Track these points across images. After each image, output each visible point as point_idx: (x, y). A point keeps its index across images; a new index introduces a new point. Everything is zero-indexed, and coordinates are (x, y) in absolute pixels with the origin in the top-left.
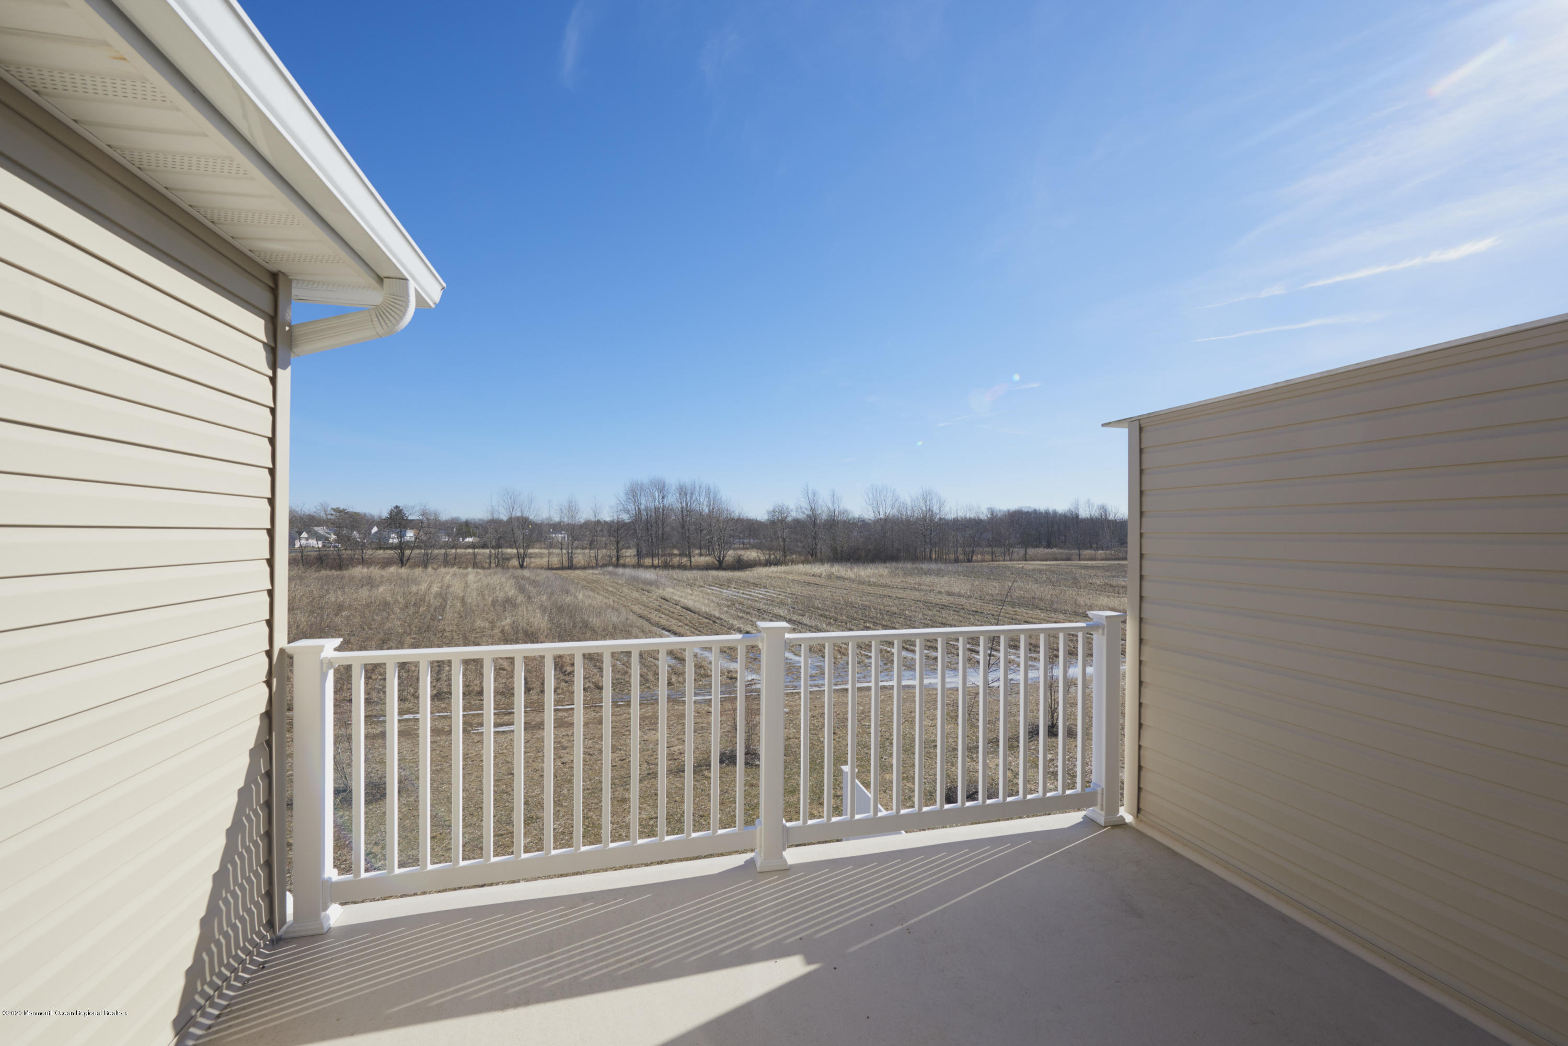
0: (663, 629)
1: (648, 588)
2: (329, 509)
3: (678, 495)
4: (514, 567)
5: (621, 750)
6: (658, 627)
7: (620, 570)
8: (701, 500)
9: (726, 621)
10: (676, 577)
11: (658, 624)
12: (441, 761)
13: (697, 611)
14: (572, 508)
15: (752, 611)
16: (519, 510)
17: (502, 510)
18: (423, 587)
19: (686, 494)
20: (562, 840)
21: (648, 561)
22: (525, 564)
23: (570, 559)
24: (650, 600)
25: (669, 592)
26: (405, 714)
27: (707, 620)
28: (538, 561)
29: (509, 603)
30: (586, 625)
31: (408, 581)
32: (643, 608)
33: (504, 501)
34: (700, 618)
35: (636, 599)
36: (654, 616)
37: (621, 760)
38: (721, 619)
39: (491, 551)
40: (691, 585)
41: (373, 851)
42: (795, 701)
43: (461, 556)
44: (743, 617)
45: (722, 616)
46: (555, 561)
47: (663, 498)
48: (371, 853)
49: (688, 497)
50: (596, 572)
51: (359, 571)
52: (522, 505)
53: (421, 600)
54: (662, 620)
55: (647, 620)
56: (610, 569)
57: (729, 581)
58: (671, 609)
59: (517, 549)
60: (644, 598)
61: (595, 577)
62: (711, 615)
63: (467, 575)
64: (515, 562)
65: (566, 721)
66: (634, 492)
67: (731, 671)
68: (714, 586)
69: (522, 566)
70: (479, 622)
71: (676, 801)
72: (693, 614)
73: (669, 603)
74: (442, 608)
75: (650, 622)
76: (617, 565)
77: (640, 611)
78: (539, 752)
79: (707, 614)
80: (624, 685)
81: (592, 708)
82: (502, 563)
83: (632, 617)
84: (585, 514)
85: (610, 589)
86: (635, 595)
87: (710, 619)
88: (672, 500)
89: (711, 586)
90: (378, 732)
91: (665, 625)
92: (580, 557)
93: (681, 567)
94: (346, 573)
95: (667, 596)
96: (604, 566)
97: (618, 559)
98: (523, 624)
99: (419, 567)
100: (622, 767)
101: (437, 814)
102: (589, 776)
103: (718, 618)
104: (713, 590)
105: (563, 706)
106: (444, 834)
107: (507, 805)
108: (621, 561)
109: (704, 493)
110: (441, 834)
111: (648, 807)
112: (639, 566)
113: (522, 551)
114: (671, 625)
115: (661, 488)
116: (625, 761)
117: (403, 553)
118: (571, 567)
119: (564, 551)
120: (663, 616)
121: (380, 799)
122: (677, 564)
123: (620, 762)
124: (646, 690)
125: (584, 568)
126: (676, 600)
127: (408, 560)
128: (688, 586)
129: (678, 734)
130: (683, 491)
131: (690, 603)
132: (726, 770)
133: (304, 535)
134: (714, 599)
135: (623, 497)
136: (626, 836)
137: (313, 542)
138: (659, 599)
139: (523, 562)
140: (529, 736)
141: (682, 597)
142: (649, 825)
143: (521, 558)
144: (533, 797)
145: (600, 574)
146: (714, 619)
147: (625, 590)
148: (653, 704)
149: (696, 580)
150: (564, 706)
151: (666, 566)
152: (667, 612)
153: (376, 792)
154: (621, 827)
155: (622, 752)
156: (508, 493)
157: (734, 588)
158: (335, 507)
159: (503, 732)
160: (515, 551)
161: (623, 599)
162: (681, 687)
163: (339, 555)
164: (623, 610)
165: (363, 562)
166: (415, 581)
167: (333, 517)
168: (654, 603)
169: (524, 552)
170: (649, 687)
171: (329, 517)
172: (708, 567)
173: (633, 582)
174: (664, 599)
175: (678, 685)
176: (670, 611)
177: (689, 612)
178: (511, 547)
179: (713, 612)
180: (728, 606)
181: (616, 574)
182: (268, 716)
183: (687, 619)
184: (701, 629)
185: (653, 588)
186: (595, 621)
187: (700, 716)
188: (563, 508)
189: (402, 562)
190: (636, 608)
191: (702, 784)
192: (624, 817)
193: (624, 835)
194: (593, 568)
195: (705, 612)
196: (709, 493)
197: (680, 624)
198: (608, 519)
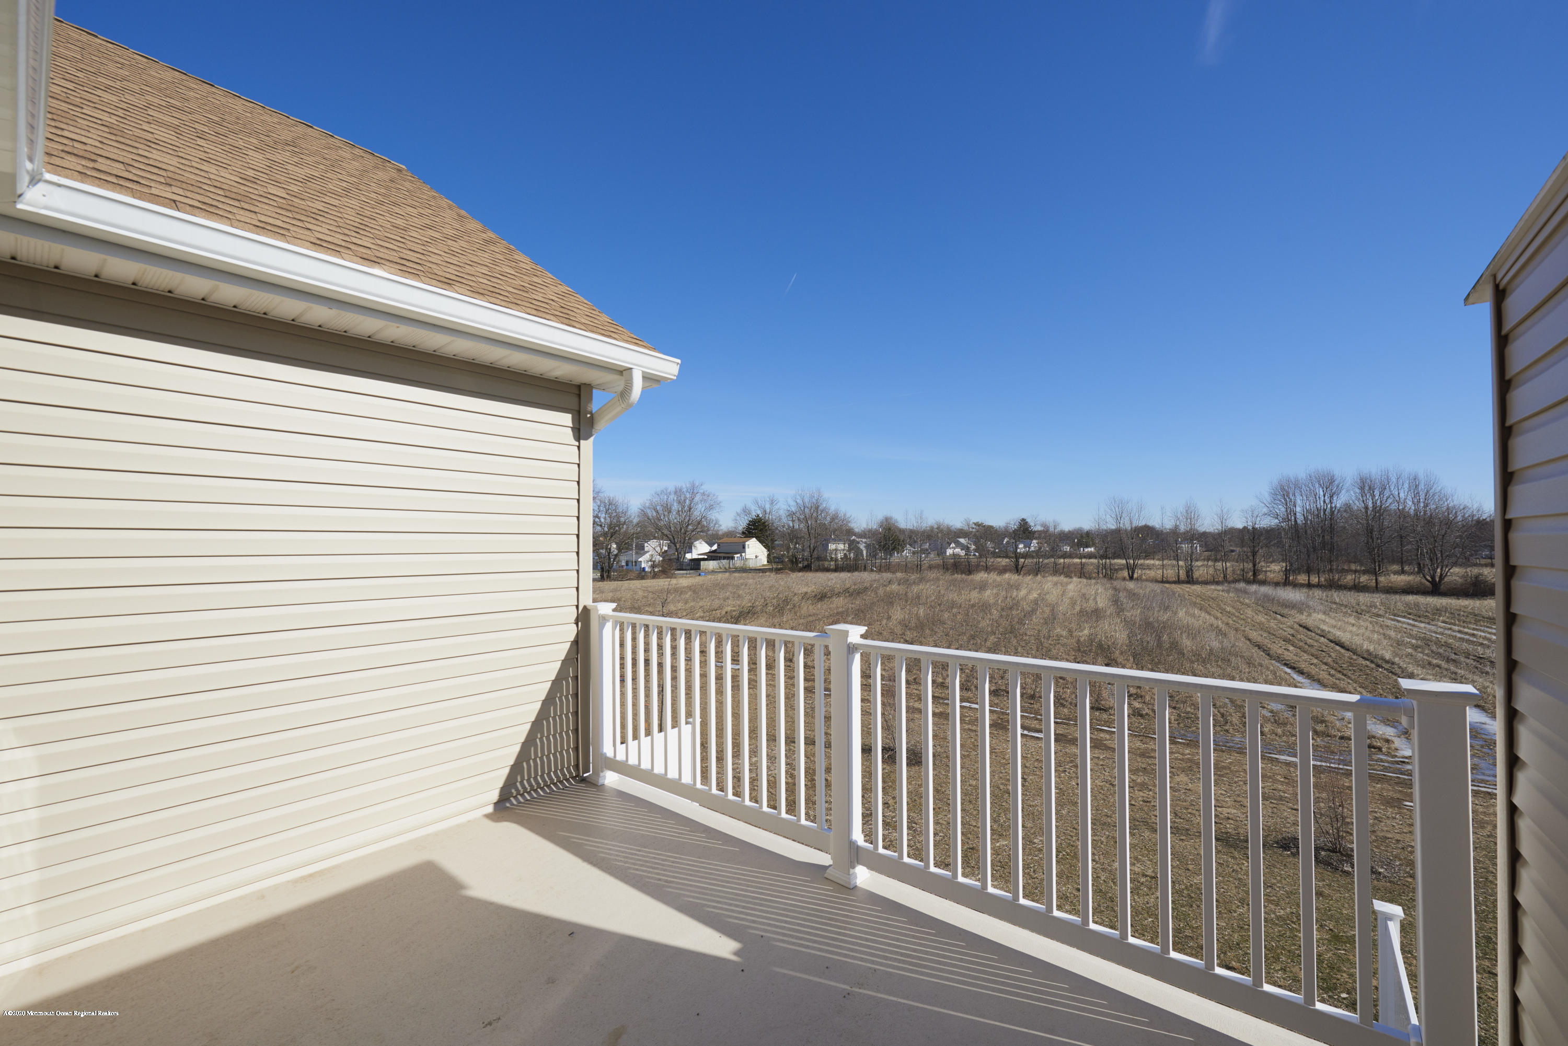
0: (1286, 665)
1: (1285, 611)
2: (971, 523)
3: (1358, 491)
4: (1124, 579)
5: (1151, 790)
6: (1278, 662)
7: (1254, 588)
8: (1402, 495)
9: (1400, 667)
10: (1337, 600)
11: (1279, 657)
12: (971, 748)
13: (1354, 647)
14: (1190, 514)
15: (1462, 659)
16: (1127, 519)
17: (1109, 519)
18: (1023, 593)
19: (1371, 489)
20: (1036, 856)
21: (1302, 578)
22: (1135, 576)
23: (1189, 572)
24: (1281, 626)
25: (1317, 619)
26: (965, 702)
27: (1364, 662)
28: (1151, 573)
29: (1097, 614)
30: (1174, 645)
31: (1011, 586)
32: (1265, 635)
33: (1111, 510)
34: (1355, 657)
35: (1260, 623)
36: (1277, 648)
37: (1144, 801)
38: (1393, 663)
39: (1099, 562)
40: (1359, 613)
41: (889, 802)
42: (1487, 807)
43: (1069, 565)
44: (1439, 666)
45: (1397, 660)
46: (1170, 573)
47: (1331, 497)
48: (887, 803)
49: (1377, 493)
50: (1220, 588)
51: (981, 576)
52: (1131, 513)
53: (1016, 605)
54: (1286, 653)
55: (1264, 651)
56: (1242, 585)
57: (1438, 611)
58: (1309, 641)
59: (1126, 559)
60: (1273, 624)
61: (1215, 594)
62: (1376, 656)
63: (1067, 584)
64: (1125, 574)
65: (1105, 744)
66: (1284, 492)
67: (1374, 737)
68: (1404, 617)
69: (1131, 578)
70: (1059, 630)
71: (1188, 870)
72: (1343, 651)
73: (1309, 633)
74: (1033, 611)
75: (1268, 655)
76: (1255, 581)
77: (1259, 639)
78: (1061, 766)
79: (1370, 654)
80: (1193, 721)
81: (1141, 738)
82: (1109, 574)
83: (1242, 644)
84: (1208, 523)
85: (1228, 609)
86: (1261, 618)
87: (1372, 662)
88: (1346, 497)
89: (1399, 616)
90: (938, 711)
91: (1288, 660)
92: (1202, 569)
93: (1357, 588)
94: (970, 577)
95: (1310, 622)
96: (1236, 581)
97: (1255, 574)
98: (1101, 637)
99: (1029, 575)
100: (1141, 809)
101: (945, 791)
102: (1098, 805)
103: (1387, 662)
104: (1398, 621)
105: (1109, 727)
106: (941, 810)
107: (1003, 804)
108: (1261, 577)
109: (1406, 486)
110: (939, 808)
111: (1148, 862)
112: (1286, 583)
113: (1132, 562)
114: (1299, 662)
115: (1330, 484)
116: (1148, 804)
117: (1017, 561)
118: (1190, 580)
119: (1181, 563)
120: (1291, 648)
121: (914, 765)
122: (1351, 584)
123: (1141, 803)
124: (1222, 733)
125: (1206, 583)
126: (1323, 631)
127: (1022, 567)
128: (1354, 614)
129: (1239, 795)
130: (1365, 486)
131: (1344, 637)
132: (1288, 860)
133: (953, 545)
134: (1392, 634)
135: (1267, 497)
136: (1104, 881)
137: (958, 550)
138: (1296, 626)
139: (1133, 573)
140: (1059, 748)
141: (1335, 627)
142: (1139, 882)
143: (1131, 569)
144: (1030, 806)
145: (1223, 591)
146: (1380, 662)
147: (1249, 612)
148: (1223, 751)
149: (1373, 605)
150: (1111, 728)
151: (1332, 585)
152: (1301, 644)
153: (915, 759)
154: (1103, 870)
155: (1151, 793)
156: (1115, 501)
157: (1443, 622)
158: (975, 521)
159: (1037, 738)
160: (1124, 562)
161: (1242, 622)
162: (1276, 740)
163: (968, 562)
164: (1232, 634)
165: (987, 569)
166: (1018, 587)
167: (974, 530)
168: (1285, 631)
169: (1134, 563)
170: (1227, 731)
171: (971, 530)
172: (1408, 590)
173: (1265, 603)
174: (1305, 627)
175: (1273, 736)
176: (1306, 643)
177: (1338, 648)
178: (1119, 557)
179: (1381, 653)
180: (1415, 647)
181: (1245, 592)
182: (576, 643)
183: (1330, 656)
184: (1349, 673)
185: (1293, 612)
186: (1187, 643)
187: (1287, 783)
188: (1179, 515)
189: (1017, 569)
190: (1254, 635)
191: (1238, 864)
192: (1114, 861)
193: (1103, 879)
194: (1218, 583)
195: (1368, 651)
196: (1417, 486)
197: (1315, 661)
198: (1240, 526)
